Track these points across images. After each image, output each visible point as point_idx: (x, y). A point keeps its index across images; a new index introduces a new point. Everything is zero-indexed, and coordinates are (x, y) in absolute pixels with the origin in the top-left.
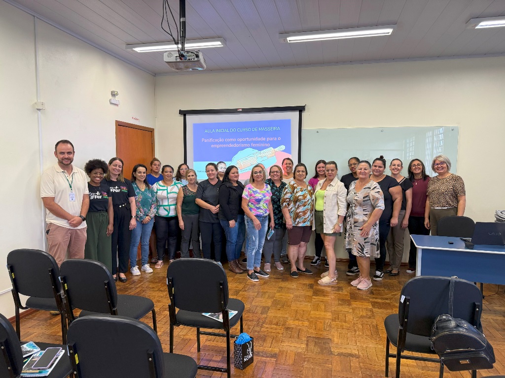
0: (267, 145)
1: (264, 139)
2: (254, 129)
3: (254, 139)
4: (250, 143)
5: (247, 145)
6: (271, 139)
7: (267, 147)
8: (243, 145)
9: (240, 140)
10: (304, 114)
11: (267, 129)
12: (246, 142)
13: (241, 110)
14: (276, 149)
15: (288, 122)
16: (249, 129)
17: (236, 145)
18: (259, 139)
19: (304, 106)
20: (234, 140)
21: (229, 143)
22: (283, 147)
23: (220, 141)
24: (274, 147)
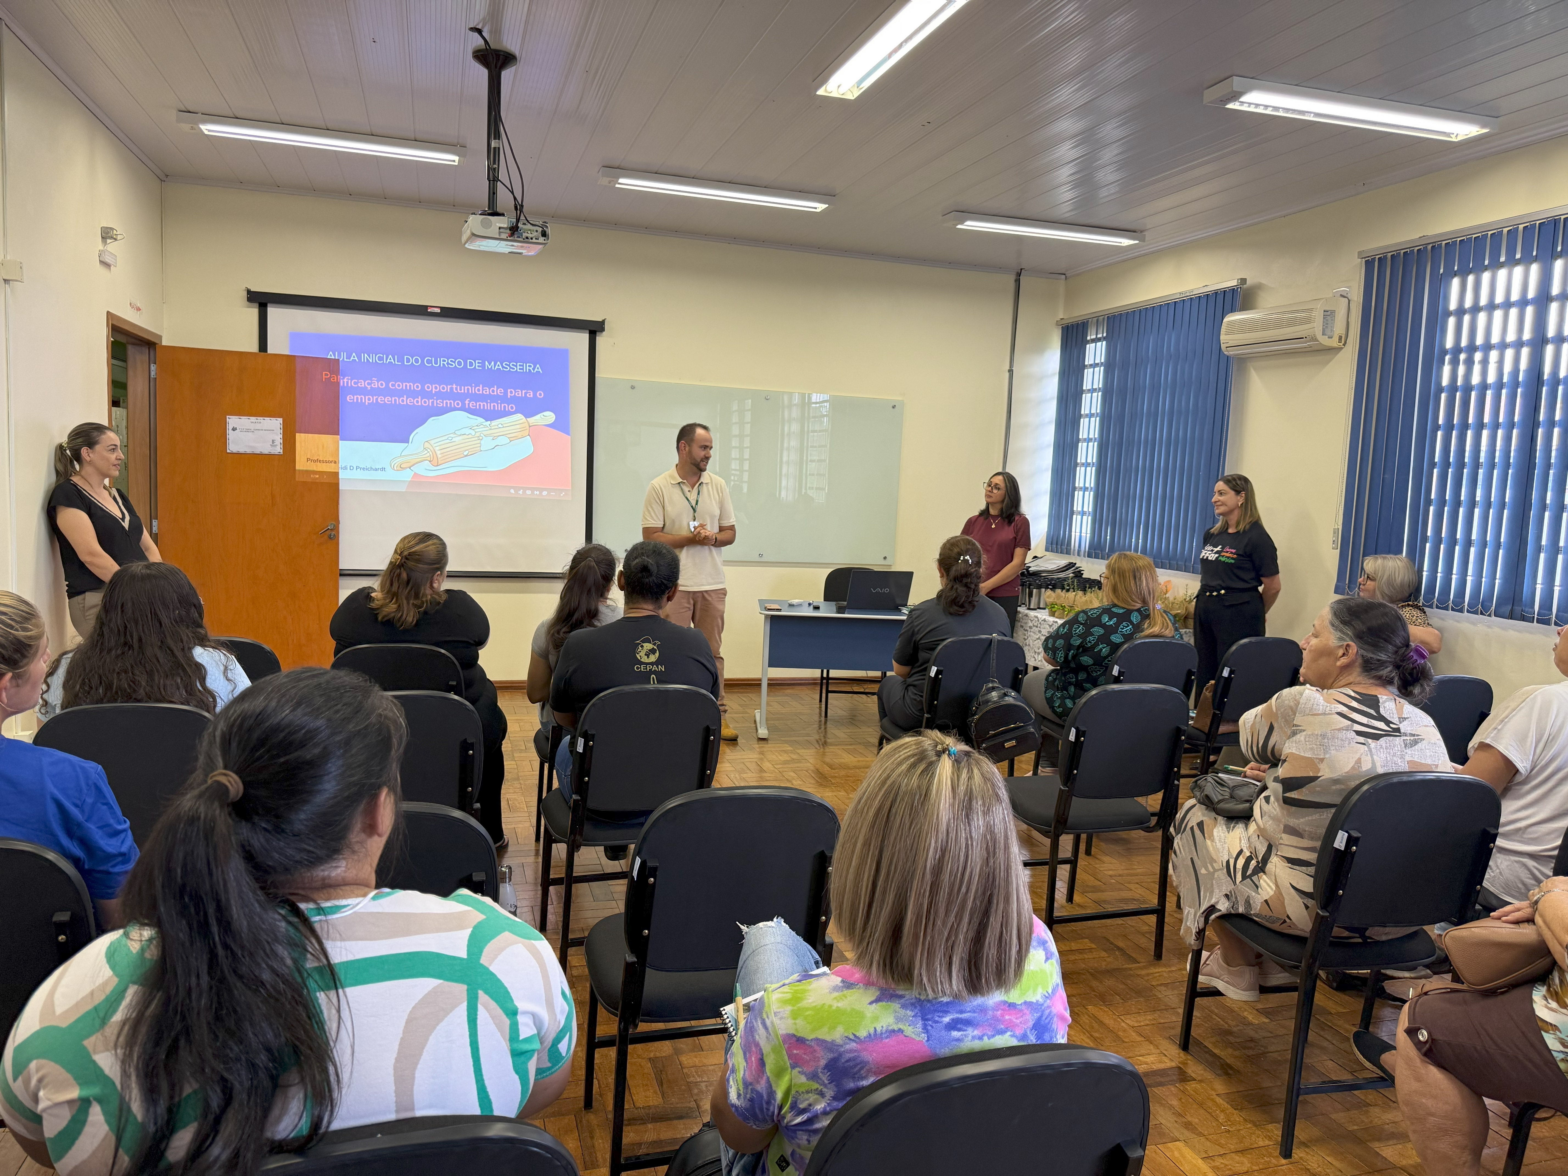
0: (508, 408)
1: (500, 391)
2: (471, 364)
3: (473, 390)
4: (462, 397)
5: (454, 404)
6: (520, 393)
7: (510, 414)
8: (440, 403)
9: (433, 388)
10: (600, 340)
11: (507, 367)
12: (451, 396)
13: (438, 310)
14: (532, 420)
15: (562, 355)
16: (460, 364)
17: (419, 401)
18: (487, 391)
19: (603, 322)
20: (416, 387)
21: (400, 393)
22: (549, 417)
23: (376, 384)
24: (527, 416)
